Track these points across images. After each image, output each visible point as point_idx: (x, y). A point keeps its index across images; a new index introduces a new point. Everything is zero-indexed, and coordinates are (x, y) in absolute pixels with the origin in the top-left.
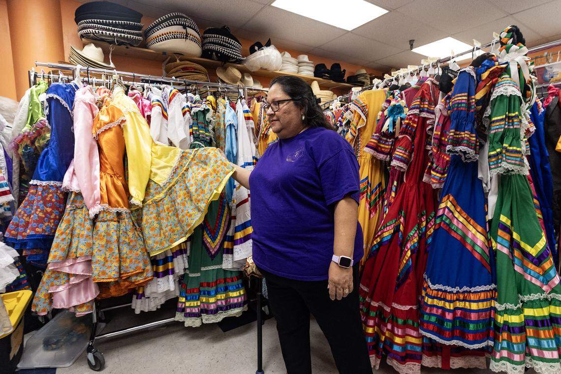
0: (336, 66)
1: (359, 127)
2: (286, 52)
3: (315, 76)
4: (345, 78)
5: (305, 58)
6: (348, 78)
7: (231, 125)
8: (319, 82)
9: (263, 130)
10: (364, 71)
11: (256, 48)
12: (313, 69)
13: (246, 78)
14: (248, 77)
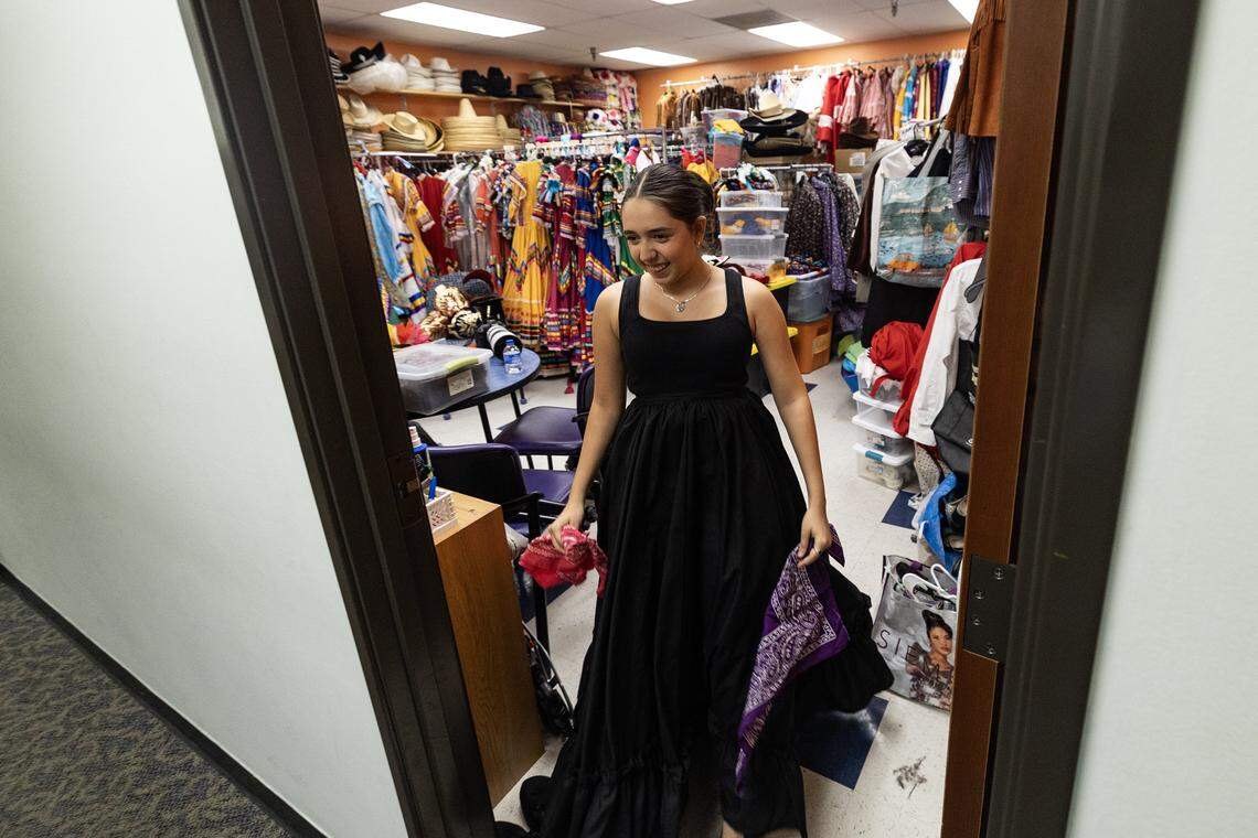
0: (495, 72)
1: (521, 198)
2: (411, 56)
3: (464, 92)
4: (513, 90)
5: (442, 64)
6: (519, 87)
7: (376, 205)
8: (473, 102)
9: (410, 206)
10: (542, 75)
11: (362, 58)
12: (458, 81)
13: (355, 105)
14: (357, 100)
